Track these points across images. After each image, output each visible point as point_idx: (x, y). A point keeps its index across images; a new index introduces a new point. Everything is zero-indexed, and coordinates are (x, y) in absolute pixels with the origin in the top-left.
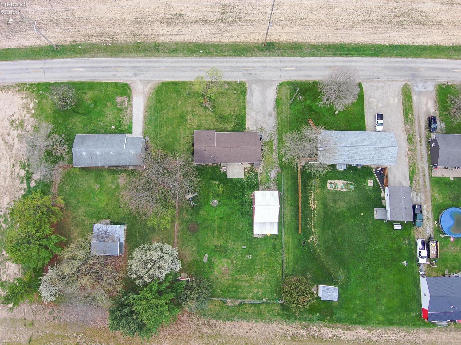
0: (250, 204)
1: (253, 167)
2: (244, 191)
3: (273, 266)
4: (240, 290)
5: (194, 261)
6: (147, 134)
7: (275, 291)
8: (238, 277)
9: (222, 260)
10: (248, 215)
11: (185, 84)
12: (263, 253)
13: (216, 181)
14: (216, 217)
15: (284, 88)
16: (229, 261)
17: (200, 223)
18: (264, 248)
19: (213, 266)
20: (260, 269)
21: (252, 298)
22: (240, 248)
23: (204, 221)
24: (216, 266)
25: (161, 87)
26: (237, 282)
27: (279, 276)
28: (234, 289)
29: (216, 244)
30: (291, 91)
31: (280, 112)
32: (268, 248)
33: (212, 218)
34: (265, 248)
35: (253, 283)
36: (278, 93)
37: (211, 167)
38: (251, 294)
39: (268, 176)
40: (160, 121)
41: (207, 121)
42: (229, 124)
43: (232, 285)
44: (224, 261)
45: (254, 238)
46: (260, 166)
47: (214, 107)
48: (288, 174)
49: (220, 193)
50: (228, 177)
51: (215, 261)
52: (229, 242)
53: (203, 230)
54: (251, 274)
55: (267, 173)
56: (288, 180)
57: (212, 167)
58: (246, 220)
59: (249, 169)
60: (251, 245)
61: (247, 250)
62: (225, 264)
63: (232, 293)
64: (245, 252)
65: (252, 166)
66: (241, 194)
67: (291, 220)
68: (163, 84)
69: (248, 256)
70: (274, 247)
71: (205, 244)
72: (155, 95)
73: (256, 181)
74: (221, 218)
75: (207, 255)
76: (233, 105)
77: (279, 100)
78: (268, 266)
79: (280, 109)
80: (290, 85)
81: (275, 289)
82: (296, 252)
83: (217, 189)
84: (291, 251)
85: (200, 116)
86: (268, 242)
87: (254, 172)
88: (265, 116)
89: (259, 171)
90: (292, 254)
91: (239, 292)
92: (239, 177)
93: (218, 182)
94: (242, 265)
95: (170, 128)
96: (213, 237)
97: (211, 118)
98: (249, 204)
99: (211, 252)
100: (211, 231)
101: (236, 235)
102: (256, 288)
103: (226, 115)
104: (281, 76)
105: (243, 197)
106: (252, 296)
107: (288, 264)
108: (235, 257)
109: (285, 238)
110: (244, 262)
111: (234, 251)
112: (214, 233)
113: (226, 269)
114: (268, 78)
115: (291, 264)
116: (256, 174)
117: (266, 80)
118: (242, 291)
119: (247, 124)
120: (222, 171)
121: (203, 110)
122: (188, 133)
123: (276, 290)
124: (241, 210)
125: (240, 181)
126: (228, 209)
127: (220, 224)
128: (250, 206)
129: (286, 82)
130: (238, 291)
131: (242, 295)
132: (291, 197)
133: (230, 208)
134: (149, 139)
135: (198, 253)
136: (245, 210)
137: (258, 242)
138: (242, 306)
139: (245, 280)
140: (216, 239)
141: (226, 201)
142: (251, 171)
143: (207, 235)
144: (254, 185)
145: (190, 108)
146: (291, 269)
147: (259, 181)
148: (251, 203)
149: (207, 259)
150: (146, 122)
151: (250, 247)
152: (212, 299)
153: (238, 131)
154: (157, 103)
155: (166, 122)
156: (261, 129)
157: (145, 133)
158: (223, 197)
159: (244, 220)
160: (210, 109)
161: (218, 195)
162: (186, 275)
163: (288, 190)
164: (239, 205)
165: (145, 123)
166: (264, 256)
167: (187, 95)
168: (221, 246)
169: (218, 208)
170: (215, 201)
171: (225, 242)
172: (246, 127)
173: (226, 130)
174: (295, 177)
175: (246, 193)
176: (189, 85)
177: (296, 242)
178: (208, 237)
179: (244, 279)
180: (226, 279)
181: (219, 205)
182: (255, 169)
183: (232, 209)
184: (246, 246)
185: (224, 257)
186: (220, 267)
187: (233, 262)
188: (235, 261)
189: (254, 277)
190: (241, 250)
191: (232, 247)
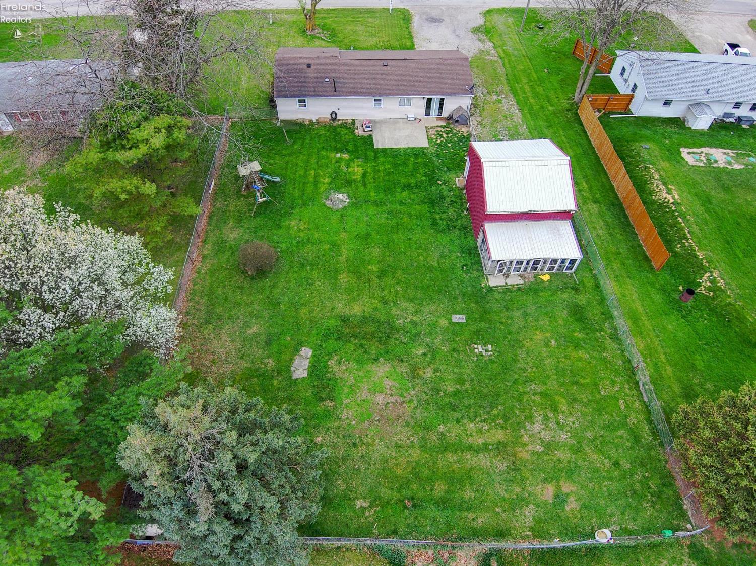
1: (452, 126)
2: (434, 172)
3: (596, 385)
4: (469, 494)
8: (453, 432)
12: (539, 336)
13: (340, 151)
15: (497, 16)
16: (403, 368)
17: (283, 251)
19: (332, 391)
20: (544, 395)
21: (539, 531)
22: (444, 323)
23: (301, 245)
24: (347, 390)
26: (448, 455)
28: (440, 489)
29: (343, 311)
30: (515, 19)
33: (329, 238)
35: (524, 457)
43: (425, 472)
44: (382, 371)
45: (491, 289)
46: (472, 123)
47: (334, 36)
49: (357, 177)
50: (379, 145)
51: (343, 370)
52: (395, 304)
53: (296, 270)
54: (506, 419)
59: (440, 129)
60: (485, 312)
61: (472, 327)
62: (388, 383)
63: (430, 511)
64: (466, 334)
65: (449, 124)
67: (612, 236)
69: (479, 349)
70: (578, 314)
71: (303, 311)
74: (363, 238)
75: (307, 352)
78: (575, 384)
81: (638, 478)
82: (669, 327)
83: (345, 169)
84: (648, 326)
86: (548, 301)
87: (457, 134)
89: (471, 133)
90: (656, 336)
91: (465, 506)
92: (412, 146)
93: (346, 155)
94: (461, 382)
96: (334, 290)
99: (326, 337)
100: (325, 274)
102: (545, 481)
105: (431, 185)
107: (657, 370)
108: (425, 354)
110: (468, 371)
113: (393, 399)
115: (669, 372)
116: (463, 138)
118: (480, 496)
120: (361, 134)
121: (306, 40)
123: (645, 483)
125: (417, 153)
126: (385, 215)
127: (359, 252)
128: (457, 205)
130: (463, 501)
131: (482, 520)
135: (268, 344)
137: (511, 300)
139: (486, 445)
140: (346, 296)
141: (377, 196)
142: (448, 134)
143: (311, 285)
146: (677, 388)
148: (462, 199)
149: (306, 363)
151: (482, 319)
158: (365, 187)
159: (443, 239)
160: (324, 38)
161: (349, 183)
164: (422, 203)
167: (268, 24)
168: (365, 318)
169: (348, 213)
170: (340, 196)
175: (440, 176)
177: (657, 298)
179: (480, 441)
180: (397, 446)
181: (355, 204)
182: (457, 129)
183: (398, 215)
184: (464, 317)
185: (382, 355)
186: (364, 397)
187: (421, 372)
188: (430, 370)
189: (522, 431)
190: (447, 329)
191: (408, 320)
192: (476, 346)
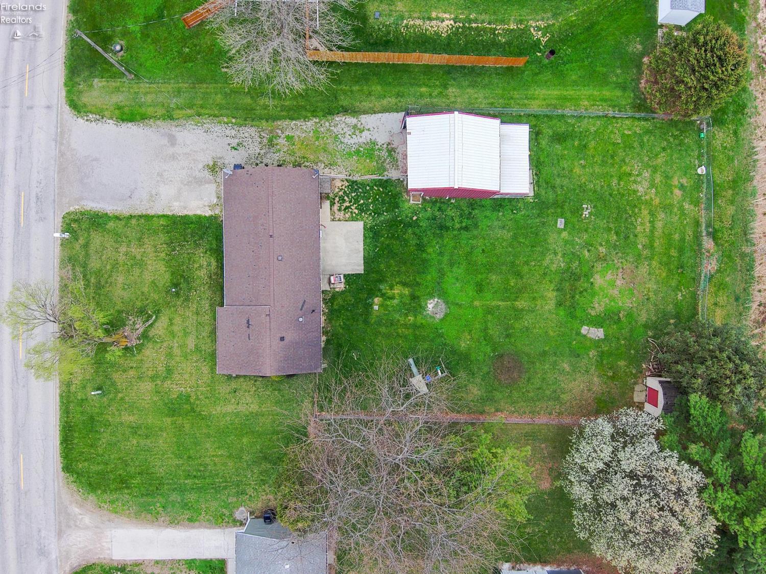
0: (438, 205)
1: (331, 195)
2: (401, 222)
3: (614, 144)
4: (677, 237)
5: (600, 363)
6: (227, 513)
7: (677, 142)
8: (642, 240)
9: (597, 286)
10: (470, 213)
11: (67, 401)
12: (577, 170)
13: (371, 305)
14: (477, 303)
15: (85, 99)
16: (599, 266)
17: (494, 351)
18: (564, 169)
19: (613, 313)
20: (620, 179)
21: (697, 203)
22: (565, 235)
23: (487, 338)
24: (613, 303)
25: (78, 473)
26: (655, 245)
27: (639, 127)
28: (674, 253)
29: (551, 305)
30: (95, 77)
31: (160, 111)
32: (562, 157)
33: (480, 315)
34: (565, 164)
35: (657, 201)
36: (101, 114)
37: (329, 320)
38: (686, 206)
39: (358, 152)
40: (188, 476)
41: (186, 334)
42: (196, 266)
43: (665, 259)
44: (598, 280)
45: (537, 195)
46: (326, 172)
47: (142, 311)
48: (351, 91)
49: (406, 291)
50: (360, 269)
51: (598, 306)
52: (547, 267)
53: (513, 340)
54: (635, 206)
55: (350, 154)
56: (370, 94)
57: (332, 314)
58: (485, 217)
59: (336, 207)
60: (556, 204)
61: (568, 215)
62: (609, 277)
63: (685, 259)
64: (575, 220)
65: (328, 198)
66: (410, 231)
67: (484, 87)
68: (68, 468)
69: (586, 213)
70: (559, 138)
71: (551, 333)
72: (105, 491)
73: (372, 188)
74: (480, 288)
75: (584, 330)
76: (135, 251)
77: (123, 113)
78: (612, 157)
79: (150, 111)
80: (78, 80)
81: (672, 140)
82: (573, 77)
83: (396, 302)
84: (572, 93)
85: (170, 355)
86: (548, 156)
87: (345, 192)
88: (173, 157)
89: (343, 176)
90: (580, 90)
91: (682, 240)
92: (362, 238)
93: (376, 300)
94: (610, 230)
95: (208, 445)
96: (533, 311)
97: (178, 320)
98: (440, 209)
99: (574, 317)
100: (517, 318)
101: (527, 247)
102: (672, 193)
103: (168, 276)
104: (48, 107)
105: (419, 226)
106: (691, 203)
107: (606, 100)
108: (589, 251)
109: (535, 107)
110: (602, 224)
111: (573, 254)
112: (522, 310)
113: (620, 275)
114: (53, 144)
115: (607, 93)
116: (353, 187)
117: (60, 151)
118: (678, 231)
119: (199, 212)
120: (342, 286)
121: (150, 345)
122: (224, 389)
123: (675, 137)
124: (455, 232)
125: (372, 234)
126: (455, 269)
127: (495, 292)
128: (444, 207)
129: (69, 92)
130: (680, 241)
131: (689, 232)
132: (420, 86)
133: (452, 264)
134: (243, 508)
135: (578, 356)
136: (457, 220)
137: (547, 183)
138: (716, 231)
139: (650, 222)
140: (539, 302)
141: (431, 276)
142: (344, 201)
143: (527, 329)
144: (383, 193)
145: (147, 386)
146: (619, 93)
147: (374, 177)
148: (436, 201)
149: (593, 330)
150: (190, 520)
151: (562, 208)
152: (700, 313)
153: (219, 239)
154: (128, 488)
155: (189, 457)
156: (213, 168)
157: (223, 519)
158: (418, 284)
159: (483, 224)
160: (147, 324)
161: (414, 297)
162: (637, 388)
163: (398, 95)
164: (441, 236)
165: (192, 521)
166: (584, 167)
167: (104, 394)
168: (558, 290)
169: (451, 298)
170: (430, 306)
171: (548, 278)
172: (208, 213)
173: (216, 274)
174: (360, 72)
175: (407, 217)
176: (73, 388)
177: (547, 75)
178: (535, 327)
179: (648, 225)
180: (649, 274)
181: (442, 294)
182: (337, 190)
183: (455, 257)
184: (559, 219)
185: (588, 280)
186: (617, 293)
187: (601, 255)
188: (600, 248)
189: (643, 198)
190: (569, 234)
191: (561, 259)
192: (584, 215)
